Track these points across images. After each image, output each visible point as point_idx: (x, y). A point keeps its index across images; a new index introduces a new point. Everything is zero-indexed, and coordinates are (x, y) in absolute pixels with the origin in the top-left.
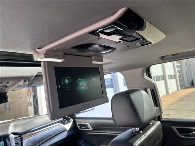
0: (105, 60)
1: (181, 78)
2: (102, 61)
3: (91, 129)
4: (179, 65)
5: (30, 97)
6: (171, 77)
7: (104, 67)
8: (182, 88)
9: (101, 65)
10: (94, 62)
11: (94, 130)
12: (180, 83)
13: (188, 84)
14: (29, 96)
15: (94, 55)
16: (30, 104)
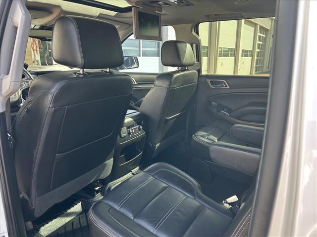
0: (163, 12)
1: (260, 57)
2: (161, 11)
3: (136, 83)
4: (264, 36)
5: (35, 52)
6: (246, 53)
7: (163, 17)
8: (257, 72)
9: (160, 14)
10: (157, 12)
11: (139, 84)
12: (257, 64)
13: (268, 68)
14: (34, 50)
15: (157, 7)
16: (36, 63)
